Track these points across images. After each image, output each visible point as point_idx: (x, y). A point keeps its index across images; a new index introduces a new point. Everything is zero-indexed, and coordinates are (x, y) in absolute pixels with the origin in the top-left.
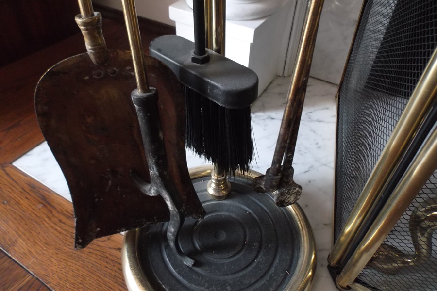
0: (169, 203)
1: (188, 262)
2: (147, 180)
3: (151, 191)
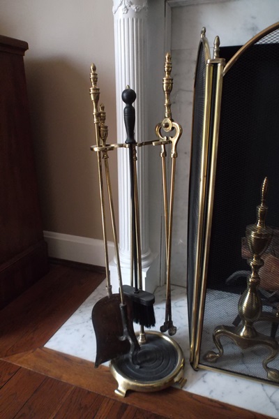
0: (130, 341)
1: (138, 367)
2: (122, 334)
3: (124, 338)
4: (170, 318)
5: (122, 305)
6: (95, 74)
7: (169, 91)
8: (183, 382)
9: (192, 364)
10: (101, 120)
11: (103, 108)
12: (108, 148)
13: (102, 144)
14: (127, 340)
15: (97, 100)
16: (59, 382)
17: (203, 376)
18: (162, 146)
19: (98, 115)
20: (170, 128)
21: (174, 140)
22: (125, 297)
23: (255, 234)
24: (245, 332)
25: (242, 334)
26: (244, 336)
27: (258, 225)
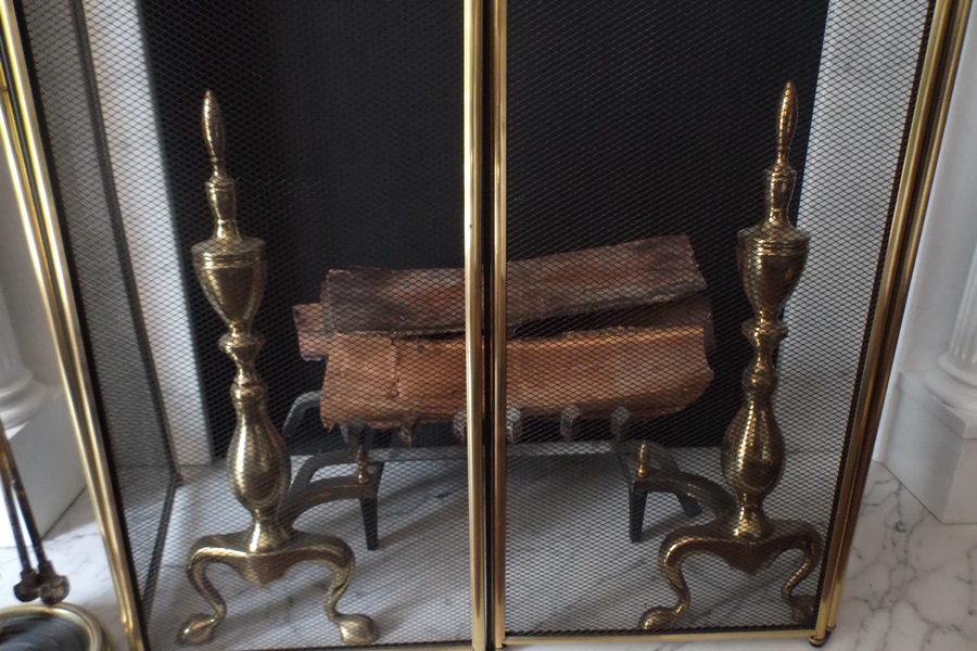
24: (257, 540)
25: (253, 547)
26: (260, 550)
27: (220, 233)
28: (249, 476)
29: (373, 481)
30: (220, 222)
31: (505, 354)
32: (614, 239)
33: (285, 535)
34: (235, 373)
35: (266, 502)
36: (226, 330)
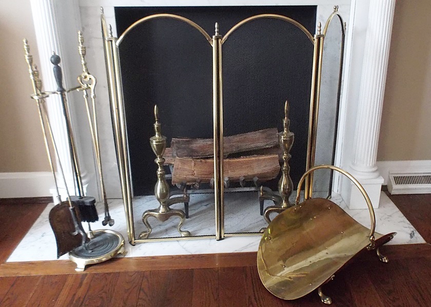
0: (82, 234)
1: (90, 251)
2: (74, 231)
3: (76, 233)
4: (108, 214)
5: (71, 208)
6: (27, 46)
7: (84, 55)
8: (125, 253)
9: (130, 243)
10: (36, 76)
11: (36, 68)
12: (44, 96)
13: (39, 92)
14: (79, 234)
15: (31, 63)
16: (29, 277)
17: (139, 247)
18: (84, 91)
19: (34, 74)
20: (88, 79)
21: (92, 87)
22: (73, 203)
23: (156, 142)
24: (162, 210)
25: (160, 212)
26: (162, 212)
27: (157, 136)
28: (160, 194)
29: (188, 198)
30: (157, 133)
31: (223, 162)
32: (255, 129)
33: (168, 209)
34: (158, 168)
35: (164, 200)
36: (157, 157)
